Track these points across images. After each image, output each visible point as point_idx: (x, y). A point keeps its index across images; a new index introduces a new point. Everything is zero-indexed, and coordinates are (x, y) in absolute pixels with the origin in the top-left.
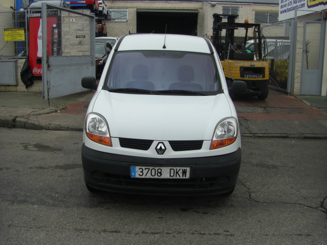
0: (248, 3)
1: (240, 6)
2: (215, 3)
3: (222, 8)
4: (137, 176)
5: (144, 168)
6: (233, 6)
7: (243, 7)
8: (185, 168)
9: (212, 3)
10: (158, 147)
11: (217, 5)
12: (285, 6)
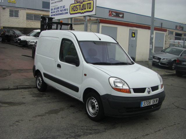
0: (24, 9)
1: (19, 10)
2: (5, 7)
3: (9, 10)
4: (143, 106)
5: (145, 101)
6: (16, 9)
7: (21, 10)
8: (157, 99)
9: (4, 7)
10: (148, 91)
11: (6, 9)
12: (54, 12)
